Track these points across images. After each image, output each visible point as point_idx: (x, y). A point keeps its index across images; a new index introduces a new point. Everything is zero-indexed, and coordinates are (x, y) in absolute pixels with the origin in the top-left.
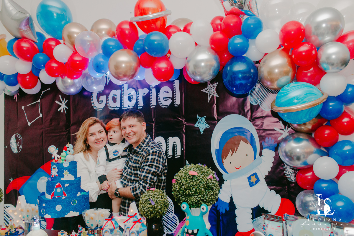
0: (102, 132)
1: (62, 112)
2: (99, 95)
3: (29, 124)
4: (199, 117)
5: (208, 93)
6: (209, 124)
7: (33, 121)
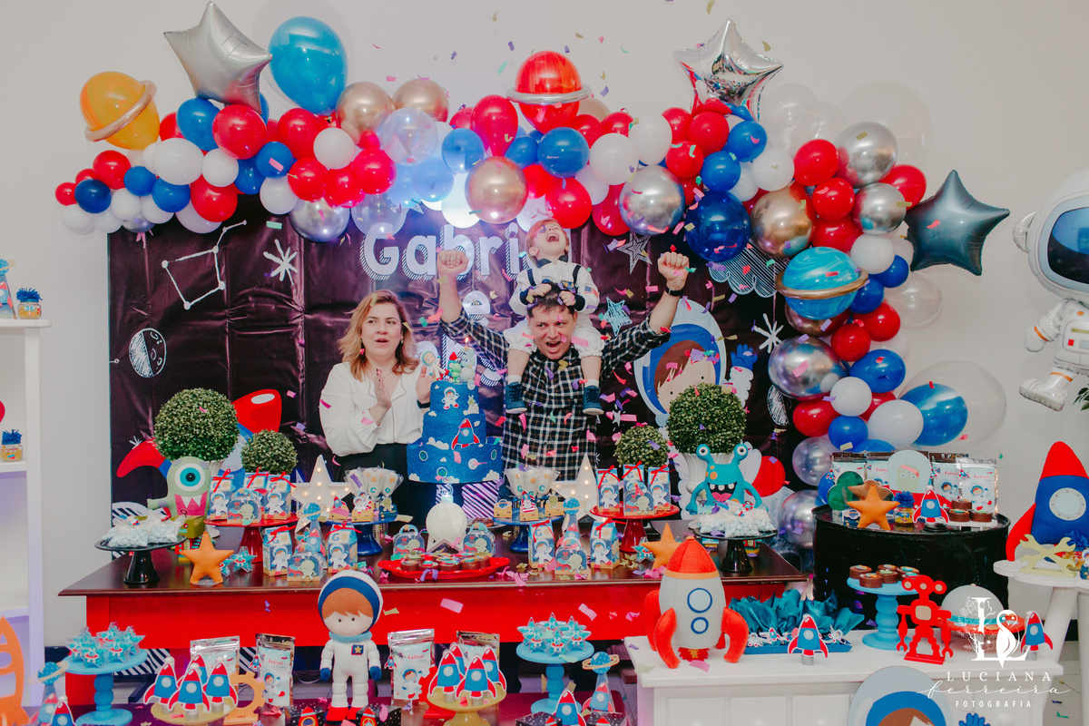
0: (394, 323)
1: (282, 279)
2: (380, 245)
3: (187, 306)
4: (611, 303)
5: (631, 254)
6: (631, 316)
7: (198, 300)
